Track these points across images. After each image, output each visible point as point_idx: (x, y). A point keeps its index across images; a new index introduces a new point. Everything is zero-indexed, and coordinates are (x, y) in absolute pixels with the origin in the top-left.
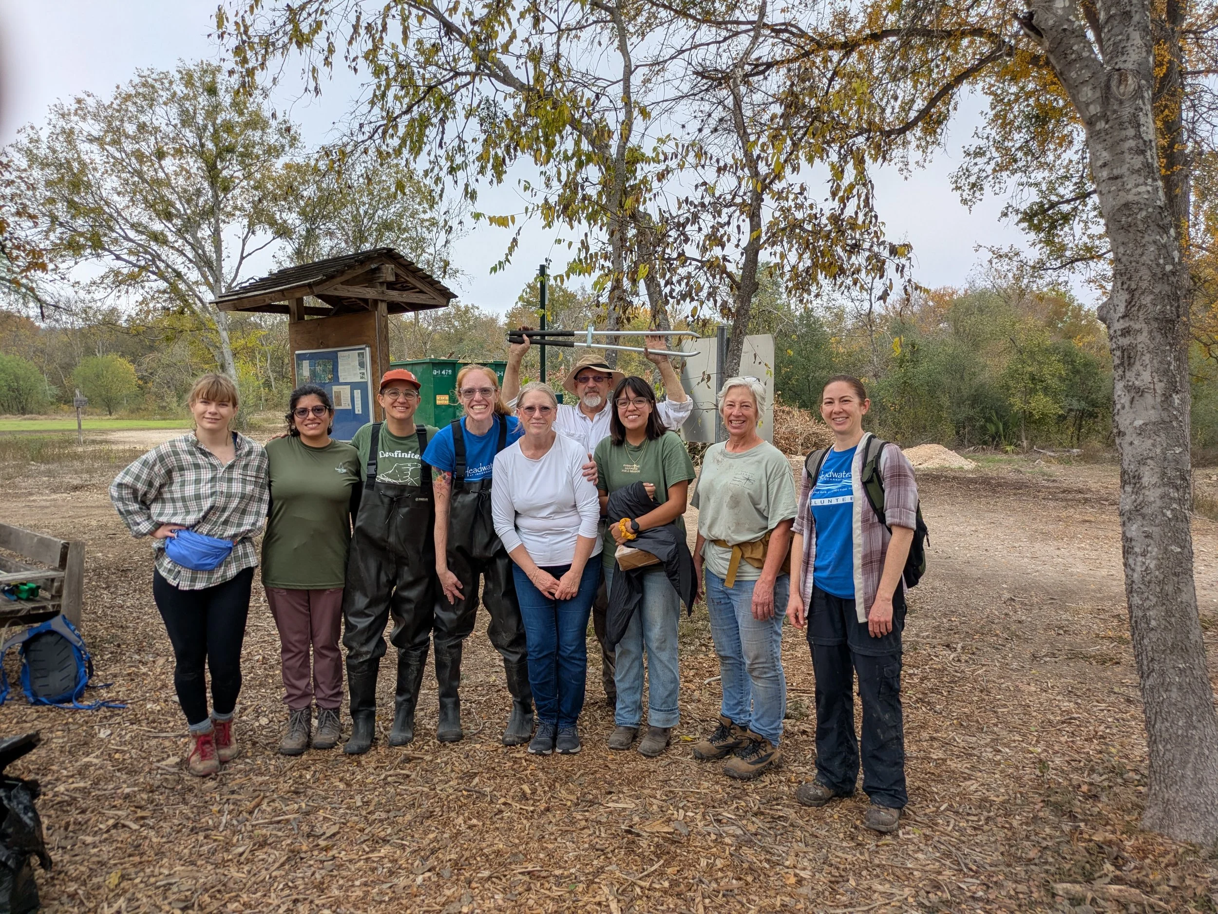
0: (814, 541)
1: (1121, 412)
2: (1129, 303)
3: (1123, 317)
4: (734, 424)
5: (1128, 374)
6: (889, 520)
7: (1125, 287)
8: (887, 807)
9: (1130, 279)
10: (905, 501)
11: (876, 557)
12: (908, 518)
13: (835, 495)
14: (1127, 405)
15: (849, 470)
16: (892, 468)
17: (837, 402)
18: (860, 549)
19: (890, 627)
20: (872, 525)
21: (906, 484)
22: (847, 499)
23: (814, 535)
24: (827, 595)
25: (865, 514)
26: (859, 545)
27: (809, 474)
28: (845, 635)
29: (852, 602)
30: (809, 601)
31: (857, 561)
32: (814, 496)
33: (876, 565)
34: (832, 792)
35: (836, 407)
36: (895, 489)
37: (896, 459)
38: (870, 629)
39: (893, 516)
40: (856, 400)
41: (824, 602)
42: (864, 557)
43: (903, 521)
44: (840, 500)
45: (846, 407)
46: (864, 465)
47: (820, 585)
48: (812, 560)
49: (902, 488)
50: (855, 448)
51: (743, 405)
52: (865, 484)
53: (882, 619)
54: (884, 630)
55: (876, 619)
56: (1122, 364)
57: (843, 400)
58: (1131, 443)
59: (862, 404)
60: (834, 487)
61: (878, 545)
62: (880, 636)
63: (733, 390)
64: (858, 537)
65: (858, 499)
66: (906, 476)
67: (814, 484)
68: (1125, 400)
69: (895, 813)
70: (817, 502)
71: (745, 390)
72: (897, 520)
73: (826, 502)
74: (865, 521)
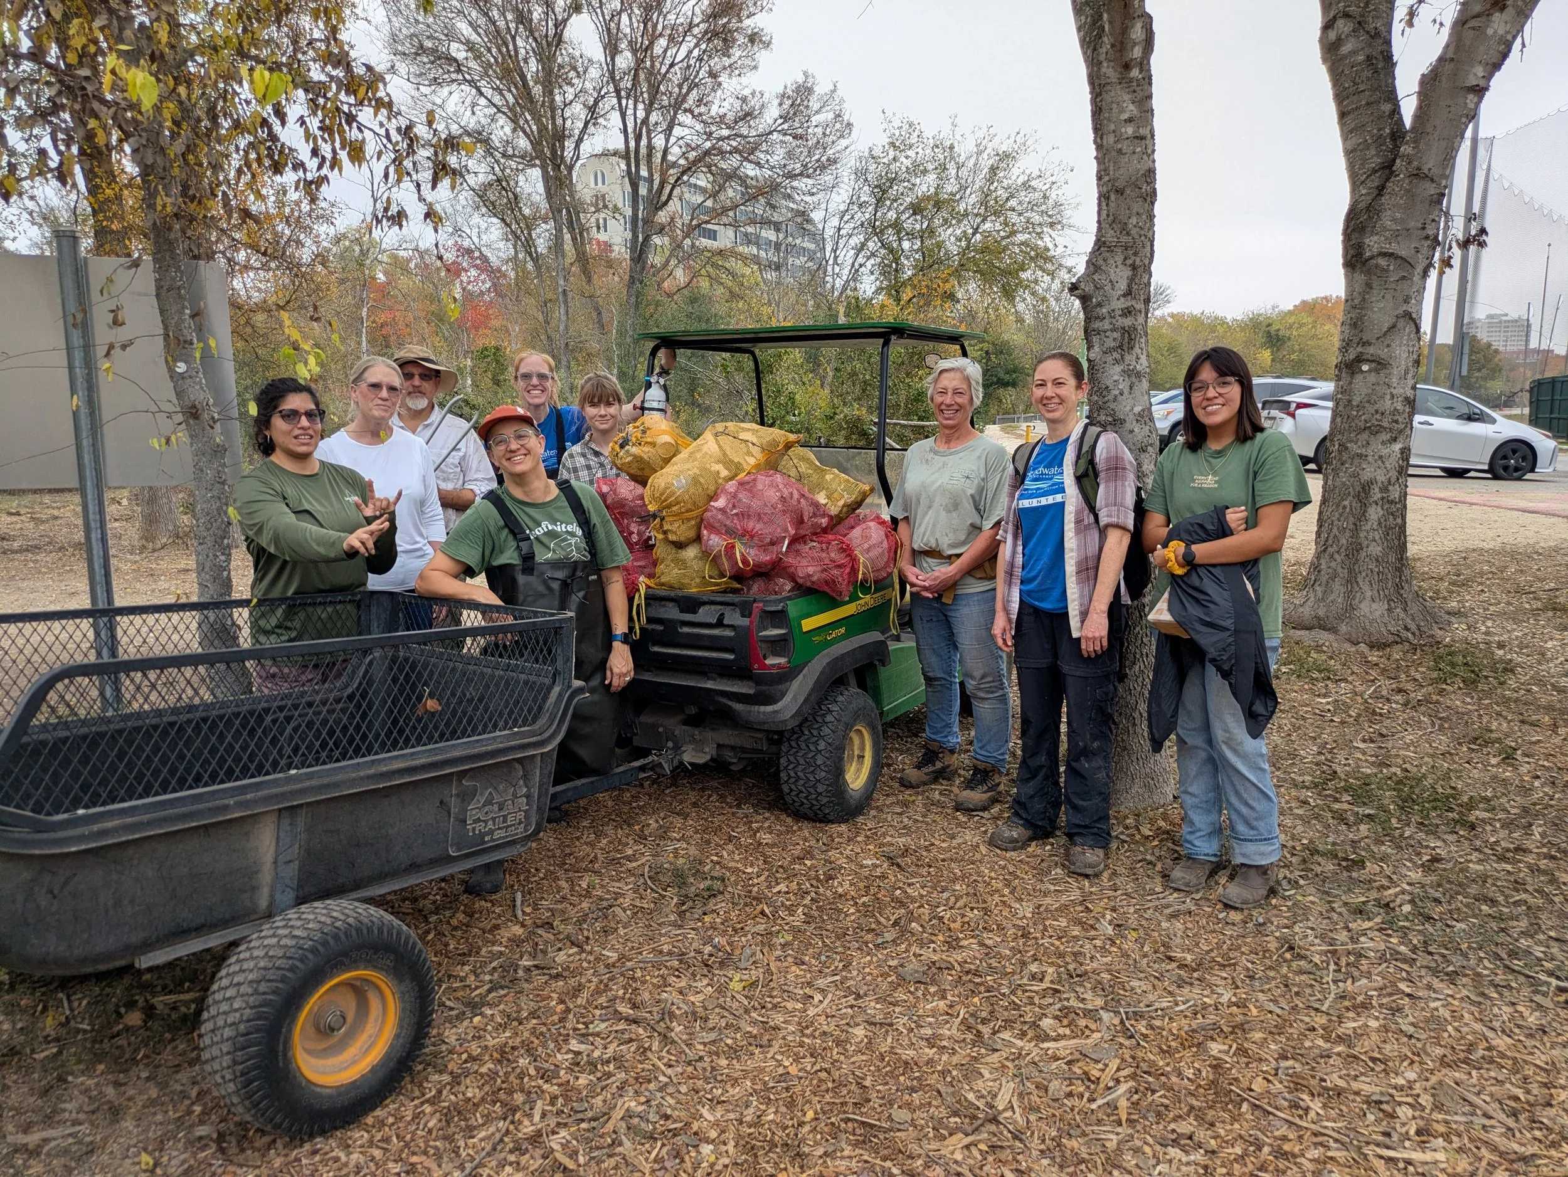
0: (1020, 549)
1: (1120, 398)
2: (1131, 280)
3: (1124, 296)
4: (947, 414)
5: (1127, 357)
6: (1104, 520)
7: (1129, 262)
8: (1092, 847)
9: (1135, 254)
10: (1123, 498)
11: (1091, 564)
12: (1126, 517)
13: (1046, 494)
14: (1126, 391)
15: (1061, 465)
16: (1108, 459)
17: (1049, 385)
18: (1074, 554)
19: (1105, 643)
20: (1087, 527)
21: (1124, 478)
22: (1059, 498)
23: (1020, 543)
24: (1037, 610)
25: (1078, 513)
26: (1072, 550)
27: (1017, 471)
28: (1056, 656)
29: (1065, 615)
30: (1014, 617)
31: (1070, 567)
32: (1022, 497)
33: (1092, 573)
34: (1029, 833)
35: (1050, 391)
36: (1112, 485)
37: (1113, 449)
38: (1083, 647)
39: (1109, 516)
40: (1072, 382)
41: (1032, 618)
42: (1079, 564)
43: (1121, 521)
44: (1050, 500)
45: (1062, 391)
46: (1078, 457)
47: (1027, 599)
48: (1018, 572)
49: (1119, 483)
50: (1068, 439)
51: (956, 392)
52: (1079, 479)
53: (1097, 635)
54: (1098, 648)
55: (1090, 635)
56: (1121, 347)
57: (1058, 383)
58: (1132, 432)
59: (1079, 387)
60: (1044, 485)
61: (1093, 549)
62: (1093, 655)
63: (945, 375)
64: (1071, 541)
65: (1072, 497)
66: (1124, 469)
67: (1022, 482)
68: (1124, 385)
69: (1101, 852)
70: (1026, 503)
71: (958, 375)
72: (1114, 520)
73: (1034, 503)
74: (1078, 522)
